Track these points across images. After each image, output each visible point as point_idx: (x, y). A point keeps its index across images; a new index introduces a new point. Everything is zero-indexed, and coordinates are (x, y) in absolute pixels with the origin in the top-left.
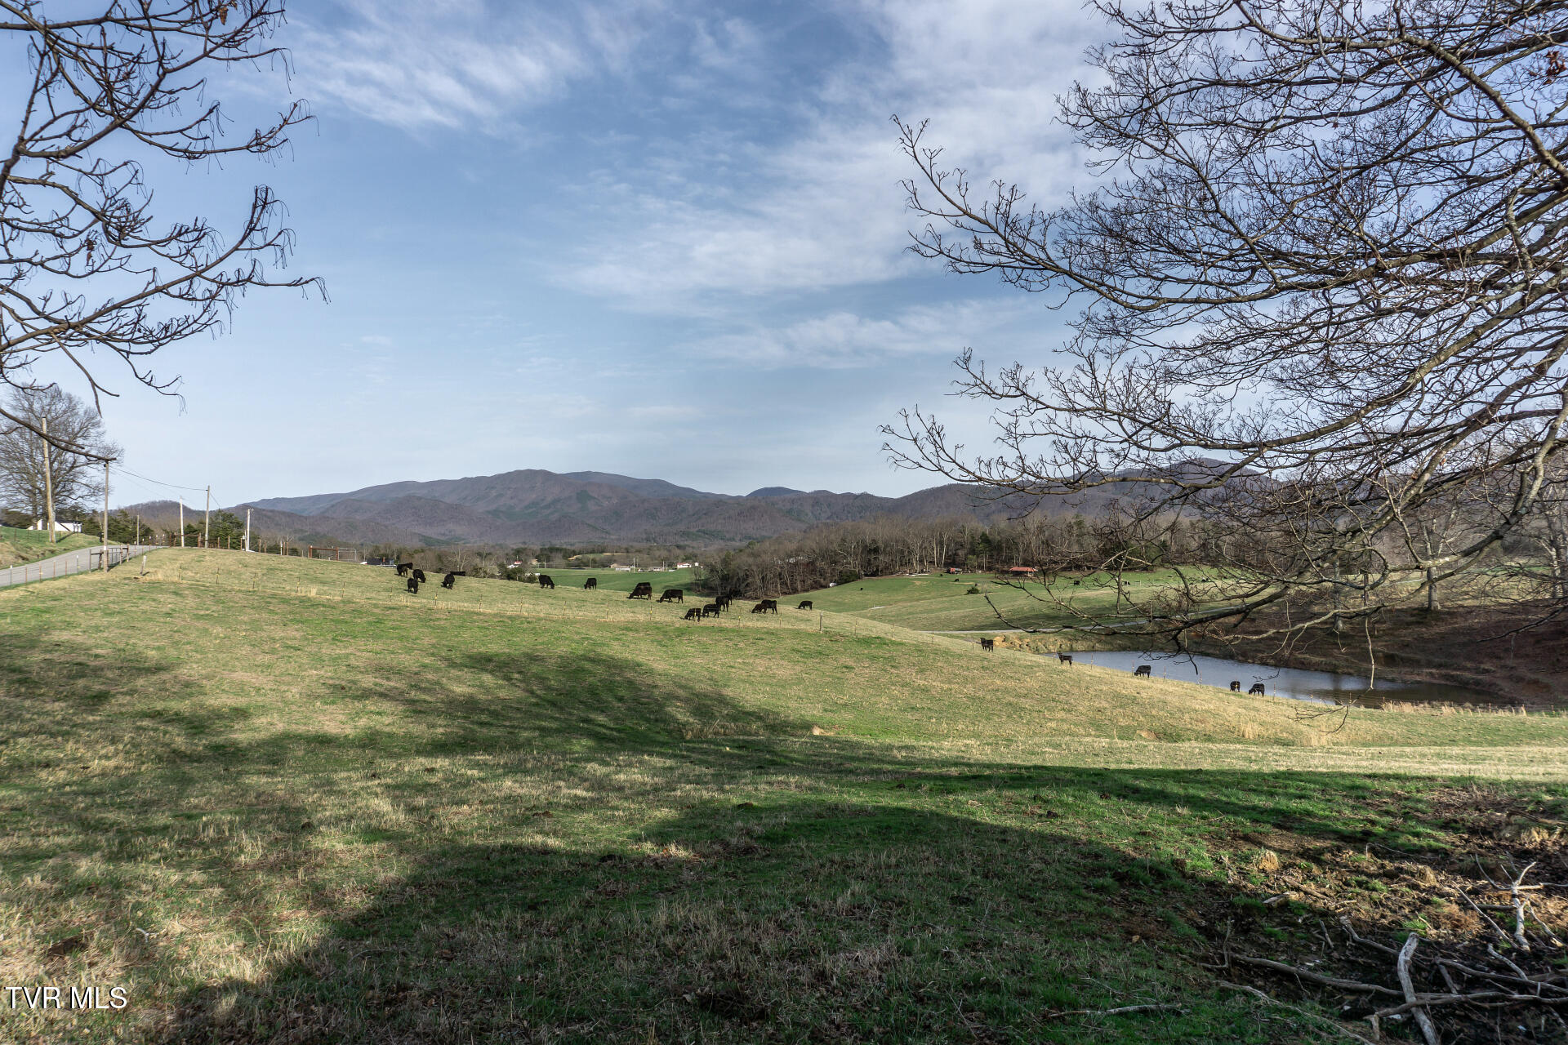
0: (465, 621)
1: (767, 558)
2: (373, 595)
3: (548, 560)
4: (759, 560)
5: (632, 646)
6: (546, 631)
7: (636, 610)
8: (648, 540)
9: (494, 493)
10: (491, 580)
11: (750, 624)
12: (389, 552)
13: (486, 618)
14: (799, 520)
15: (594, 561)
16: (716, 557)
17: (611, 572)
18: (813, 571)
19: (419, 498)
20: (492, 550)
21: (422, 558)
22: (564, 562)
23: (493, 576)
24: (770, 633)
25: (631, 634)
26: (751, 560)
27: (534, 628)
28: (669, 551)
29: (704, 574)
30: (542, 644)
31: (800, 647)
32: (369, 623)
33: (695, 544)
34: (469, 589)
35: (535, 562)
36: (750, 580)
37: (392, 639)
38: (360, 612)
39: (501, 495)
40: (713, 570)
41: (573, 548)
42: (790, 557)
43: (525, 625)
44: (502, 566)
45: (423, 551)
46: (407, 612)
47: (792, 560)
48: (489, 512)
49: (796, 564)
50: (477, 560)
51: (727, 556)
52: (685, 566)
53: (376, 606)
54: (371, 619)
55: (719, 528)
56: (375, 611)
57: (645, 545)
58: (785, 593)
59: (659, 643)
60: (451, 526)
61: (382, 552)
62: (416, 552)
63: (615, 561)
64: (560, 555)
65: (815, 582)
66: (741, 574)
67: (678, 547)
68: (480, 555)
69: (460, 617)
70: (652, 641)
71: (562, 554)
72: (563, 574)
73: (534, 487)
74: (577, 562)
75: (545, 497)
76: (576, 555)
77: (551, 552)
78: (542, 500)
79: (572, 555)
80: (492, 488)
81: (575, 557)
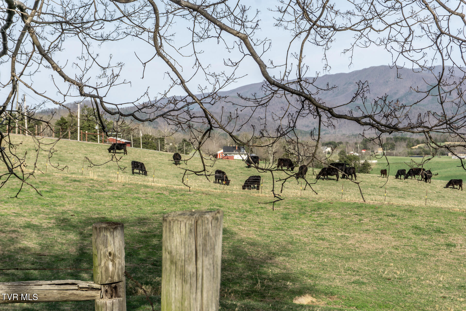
71: (407, 142)
72: (399, 161)
73: (387, 82)
74: (418, 151)
75: (398, 91)
76: (419, 144)
77: (396, 142)
78: (395, 93)
79: (415, 144)
80: (350, 83)
81: (418, 145)
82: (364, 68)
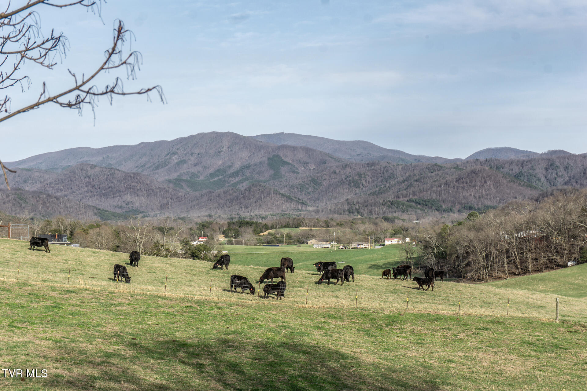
0: (149, 306)
1: (491, 232)
2: (50, 277)
3: (237, 235)
4: (482, 234)
5: (336, 336)
6: (239, 318)
7: (339, 294)
8: (350, 211)
9: (175, 159)
10: (175, 259)
11: (472, 311)
12: (61, 228)
13: (172, 303)
14: (530, 186)
15: (289, 237)
16: (431, 231)
17: (309, 250)
18: (548, 248)
19: (93, 167)
20: (174, 225)
21: (99, 234)
22: (255, 238)
23: (175, 255)
24: (496, 322)
25: (333, 322)
26: (472, 235)
27: (225, 315)
28: (376, 224)
29: (417, 251)
30: (235, 332)
31: (532, 339)
32: (47, 308)
33: (405, 216)
34: (152, 271)
35: (222, 238)
36: (471, 258)
37: (71, 325)
38: (37, 296)
39: (182, 162)
40: (427, 246)
41: (264, 222)
42: (519, 230)
43: (215, 312)
44: (185, 243)
45: (98, 226)
46: (86, 295)
47: (522, 235)
48: (170, 181)
49: (526, 239)
50: (158, 237)
51: (444, 230)
52: (395, 241)
53: (53, 289)
54: (48, 303)
55: (434, 196)
56: (53, 294)
57: (347, 217)
58: (514, 274)
59: (367, 333)
60: (128, 197)
61: (54, 227)
62: (91, 227)
63: (313, 237)
64: (250, 230)
65: (551, 261)
66: (461, 251)
67: (386, 219)
68: (162, 230)
69: (144, 301)
70: (358, 330)
71: (253, 228)
72: (254, 252)
73: (219, 152)
74: (269, 238)
75: (232, 163)
76: (268, 230)
77: (240, 227)
78: (230, 167)
79: (264, 230)
80: (173, 153)
81: (267, 232)
82: (191, 134)
